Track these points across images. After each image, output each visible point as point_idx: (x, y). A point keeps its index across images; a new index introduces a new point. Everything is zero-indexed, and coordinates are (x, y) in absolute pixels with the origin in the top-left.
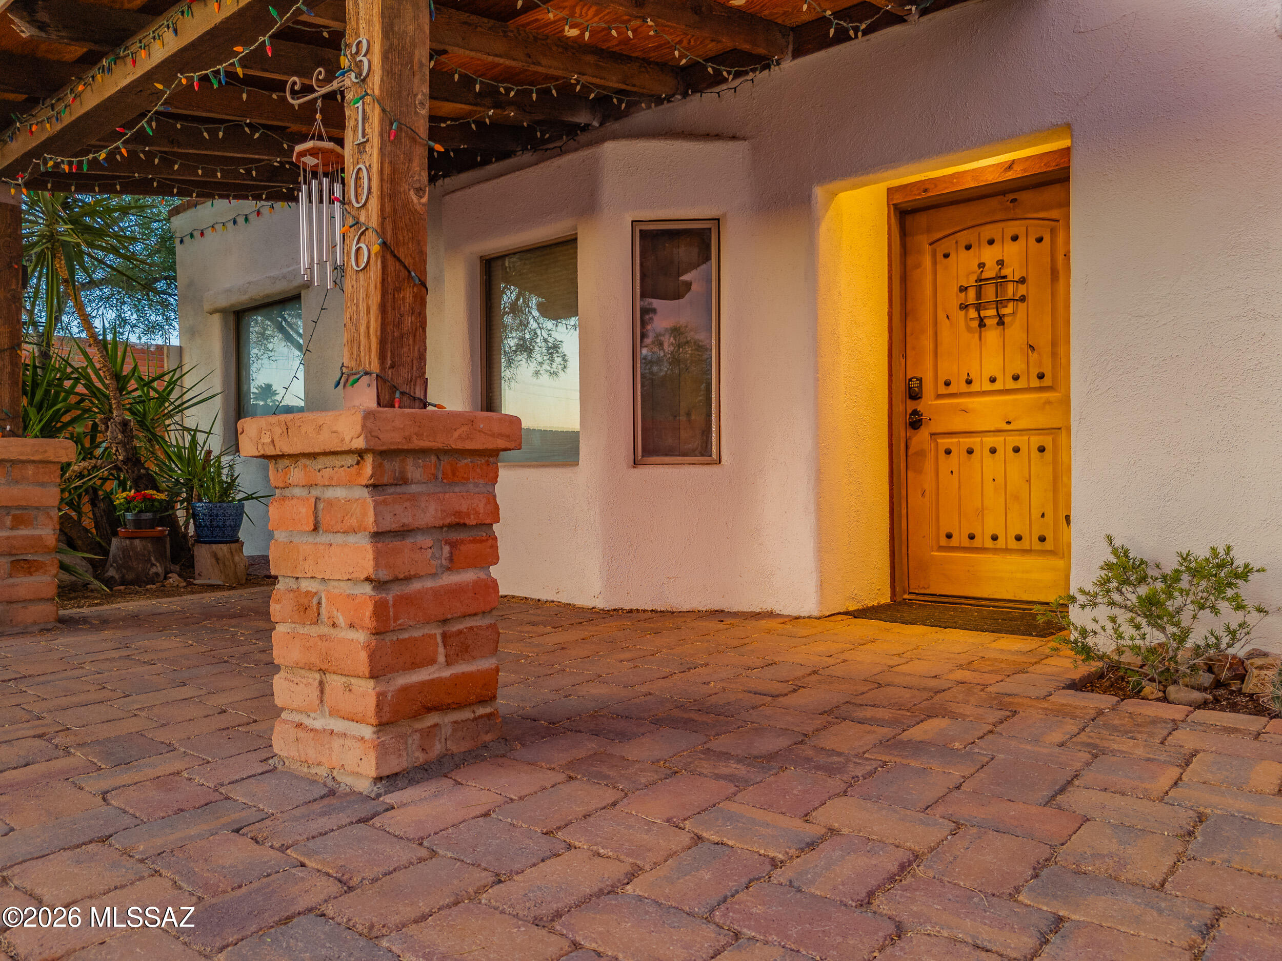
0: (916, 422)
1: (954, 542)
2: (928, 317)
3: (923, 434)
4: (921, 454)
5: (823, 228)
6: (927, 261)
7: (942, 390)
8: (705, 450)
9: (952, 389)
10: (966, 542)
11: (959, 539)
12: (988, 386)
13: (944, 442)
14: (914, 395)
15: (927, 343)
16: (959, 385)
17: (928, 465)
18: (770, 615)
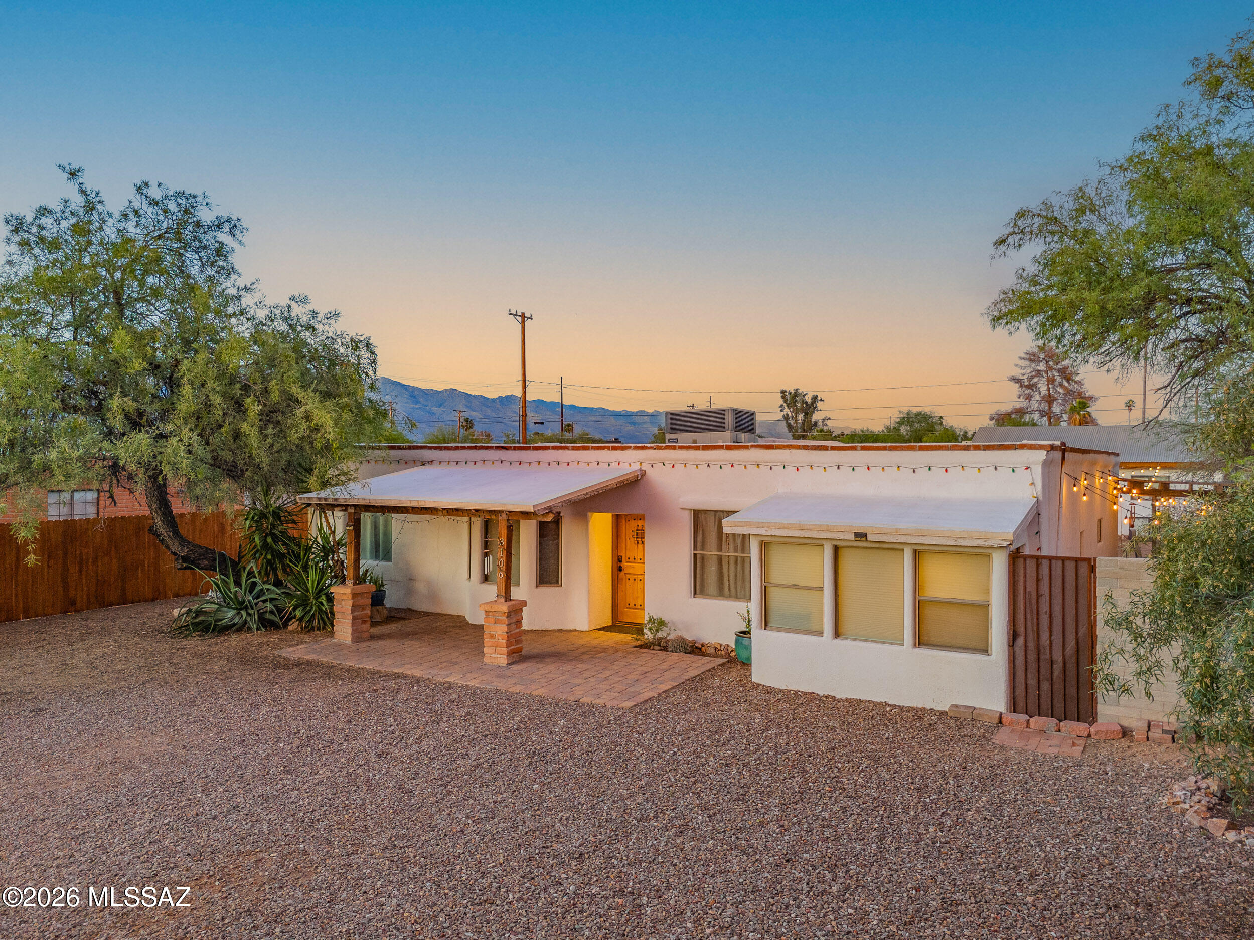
0: (620, 569)
1: (630, 606)
2: (624, 538)
3: (622, 574)
4: (622, 579)
5: (590, 523)
6: (624, 522)
7: (628, 560)
8: (557, 582)
9: (630, 561)
10: (633, 606)
11: (632, 605)
12: (639, 561)
13: (628, 576)
14: (620, 561)
15: (624, 546)
16: (632, 560)
17: (624, 583)
18: (575, 630)
